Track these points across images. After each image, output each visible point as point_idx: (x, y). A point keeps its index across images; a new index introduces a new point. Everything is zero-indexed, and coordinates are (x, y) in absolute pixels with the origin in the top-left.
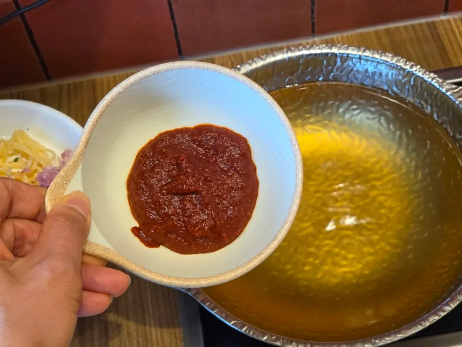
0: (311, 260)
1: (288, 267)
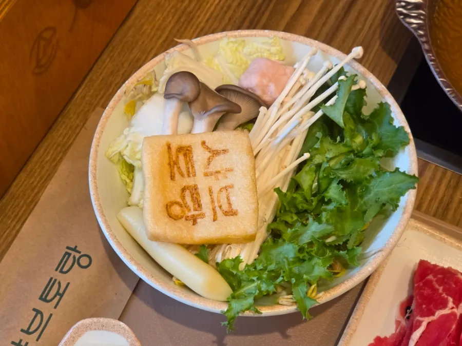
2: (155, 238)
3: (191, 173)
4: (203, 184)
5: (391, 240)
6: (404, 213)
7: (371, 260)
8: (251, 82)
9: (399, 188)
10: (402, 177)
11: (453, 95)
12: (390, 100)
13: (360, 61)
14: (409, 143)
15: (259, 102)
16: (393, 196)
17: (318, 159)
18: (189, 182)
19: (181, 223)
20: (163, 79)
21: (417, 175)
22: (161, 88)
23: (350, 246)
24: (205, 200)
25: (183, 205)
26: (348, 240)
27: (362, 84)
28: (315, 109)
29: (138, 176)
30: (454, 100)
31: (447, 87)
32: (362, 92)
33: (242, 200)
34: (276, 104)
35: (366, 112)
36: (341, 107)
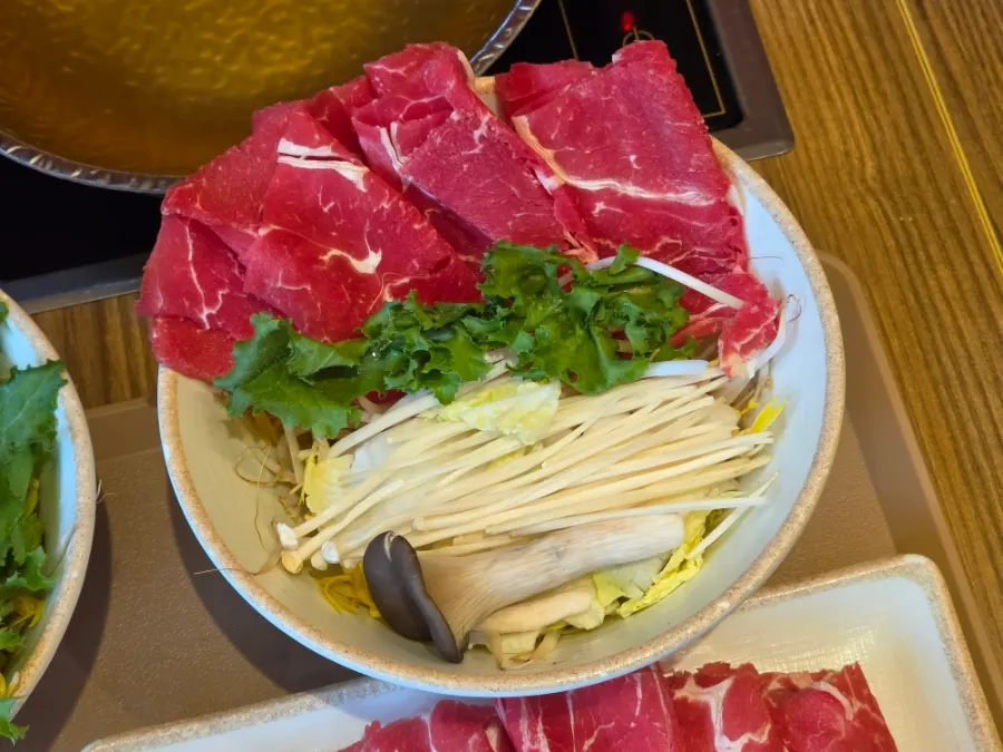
0: (205, 55)
1: (160, 70)
5: (81, 500)
6: (74, 437)
7: (69, 557)
9: (40, 400)
10: (32, 377)
11: (49, 166)
14: (7, 312)
16: (39, 419)
21: (54, 357)
23: (19, 558)
26: (11, 550)
30: (56, 174)
31: (30, 158)
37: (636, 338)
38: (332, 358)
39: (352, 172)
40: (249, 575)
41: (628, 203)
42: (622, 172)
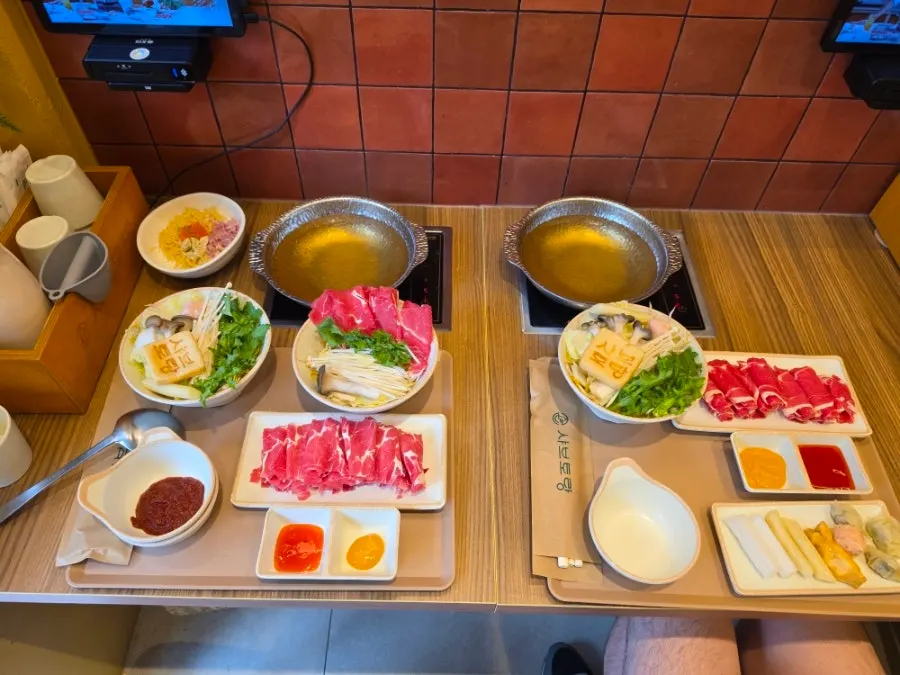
2: (161, 383)
3: (168, 354)
4: (175, 357)
8: (185, 312)
9: (264, 331)
10: (264, 327)
12: (250, 300)
13: (232, 288)
14: (263, 314)
15: (191, 319)
17: (225, 332)
18: (170, 357)
19: (170, 373)
20: (143, 323)
21: (270, 324)
22: (144, 326)
24: (178, 362)
25: (169, 367)
27: (235, 297)
28: (218, 314)
29: (146, 367)
32: (236, 300)
33: (195, 356)
34: (200, 318)
35: (242, 307)
36: (229, 309)
37: (396, 360)
38: (339, 333)
39: (364, 302)
40: (296, 359)
41: (412, 336)
42: (414, 329)
